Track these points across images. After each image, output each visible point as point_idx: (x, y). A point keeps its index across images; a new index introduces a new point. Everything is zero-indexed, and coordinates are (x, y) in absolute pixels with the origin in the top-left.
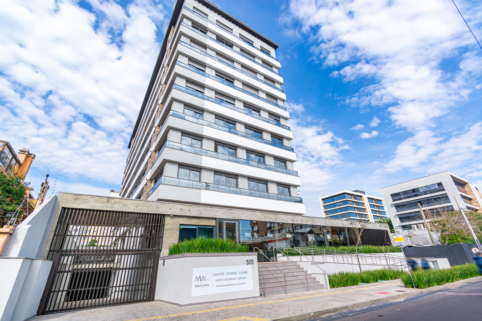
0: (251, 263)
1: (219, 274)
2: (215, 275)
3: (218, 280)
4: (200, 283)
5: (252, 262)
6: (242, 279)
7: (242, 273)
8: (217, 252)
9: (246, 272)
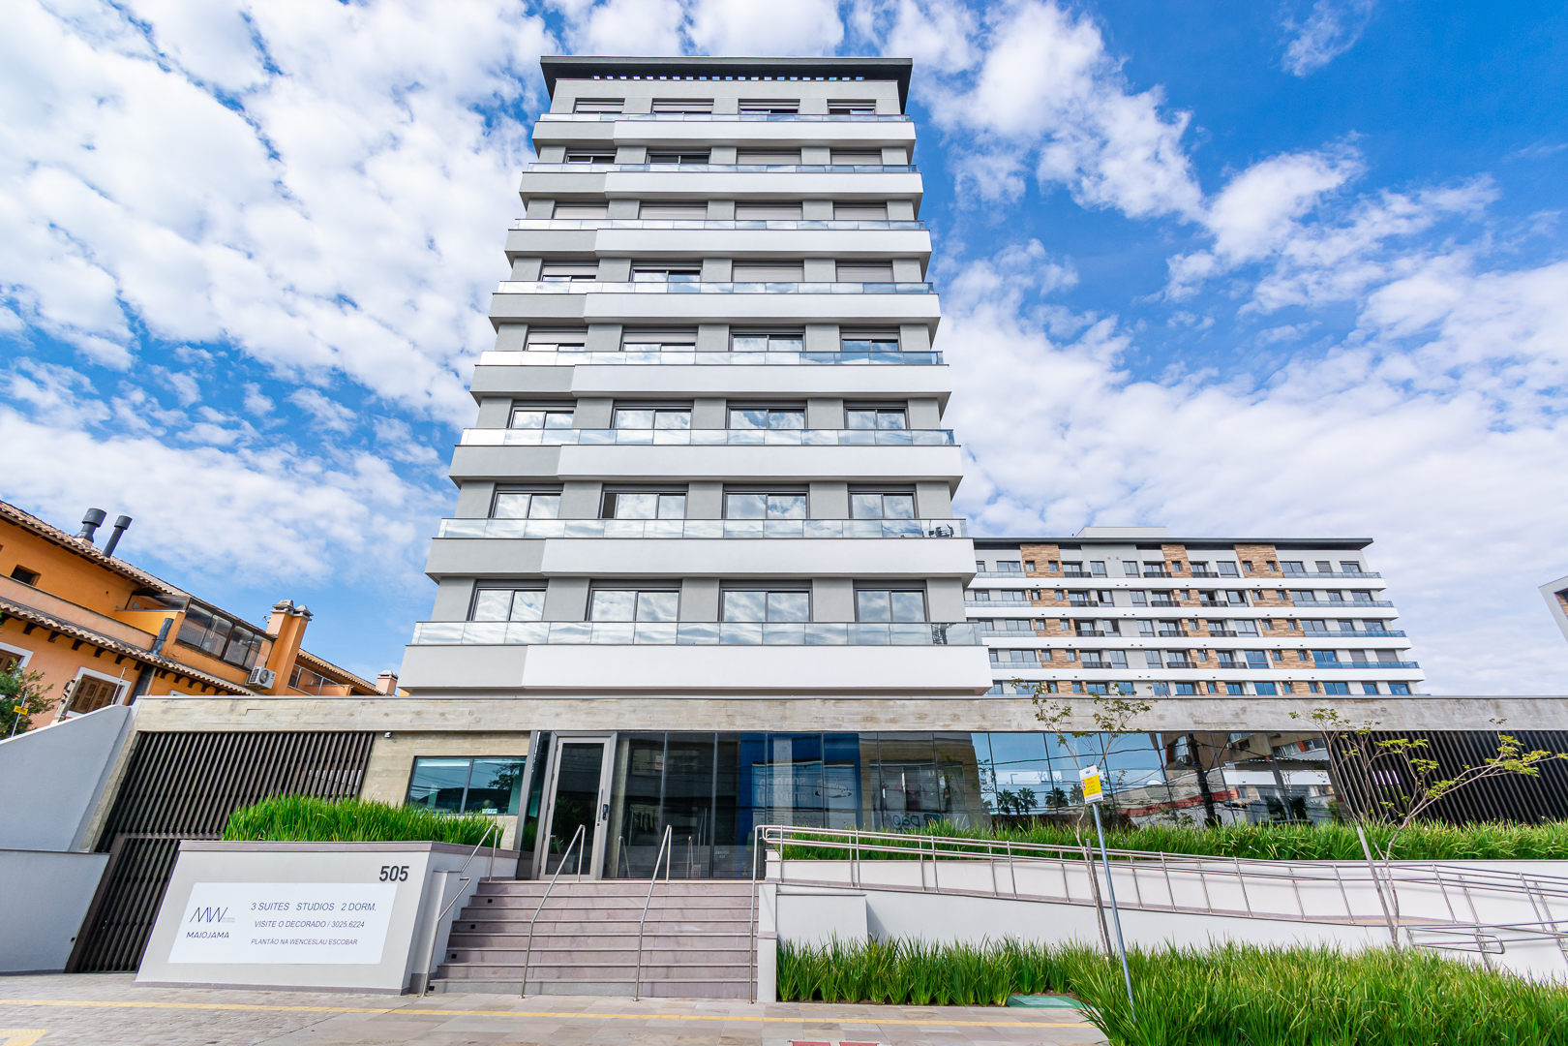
0: (399, 875)
1: (271, 906)
2: (258, 906)
3: (263, 924)
4: (203, 926)
5: (402, 873)
6: (348, 928)
7: (354, 907)
8: (310, 838)
9: (370, 907)
